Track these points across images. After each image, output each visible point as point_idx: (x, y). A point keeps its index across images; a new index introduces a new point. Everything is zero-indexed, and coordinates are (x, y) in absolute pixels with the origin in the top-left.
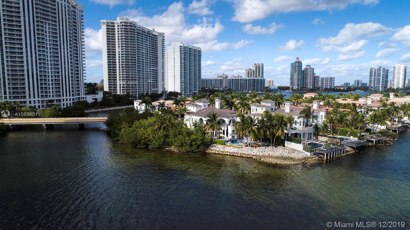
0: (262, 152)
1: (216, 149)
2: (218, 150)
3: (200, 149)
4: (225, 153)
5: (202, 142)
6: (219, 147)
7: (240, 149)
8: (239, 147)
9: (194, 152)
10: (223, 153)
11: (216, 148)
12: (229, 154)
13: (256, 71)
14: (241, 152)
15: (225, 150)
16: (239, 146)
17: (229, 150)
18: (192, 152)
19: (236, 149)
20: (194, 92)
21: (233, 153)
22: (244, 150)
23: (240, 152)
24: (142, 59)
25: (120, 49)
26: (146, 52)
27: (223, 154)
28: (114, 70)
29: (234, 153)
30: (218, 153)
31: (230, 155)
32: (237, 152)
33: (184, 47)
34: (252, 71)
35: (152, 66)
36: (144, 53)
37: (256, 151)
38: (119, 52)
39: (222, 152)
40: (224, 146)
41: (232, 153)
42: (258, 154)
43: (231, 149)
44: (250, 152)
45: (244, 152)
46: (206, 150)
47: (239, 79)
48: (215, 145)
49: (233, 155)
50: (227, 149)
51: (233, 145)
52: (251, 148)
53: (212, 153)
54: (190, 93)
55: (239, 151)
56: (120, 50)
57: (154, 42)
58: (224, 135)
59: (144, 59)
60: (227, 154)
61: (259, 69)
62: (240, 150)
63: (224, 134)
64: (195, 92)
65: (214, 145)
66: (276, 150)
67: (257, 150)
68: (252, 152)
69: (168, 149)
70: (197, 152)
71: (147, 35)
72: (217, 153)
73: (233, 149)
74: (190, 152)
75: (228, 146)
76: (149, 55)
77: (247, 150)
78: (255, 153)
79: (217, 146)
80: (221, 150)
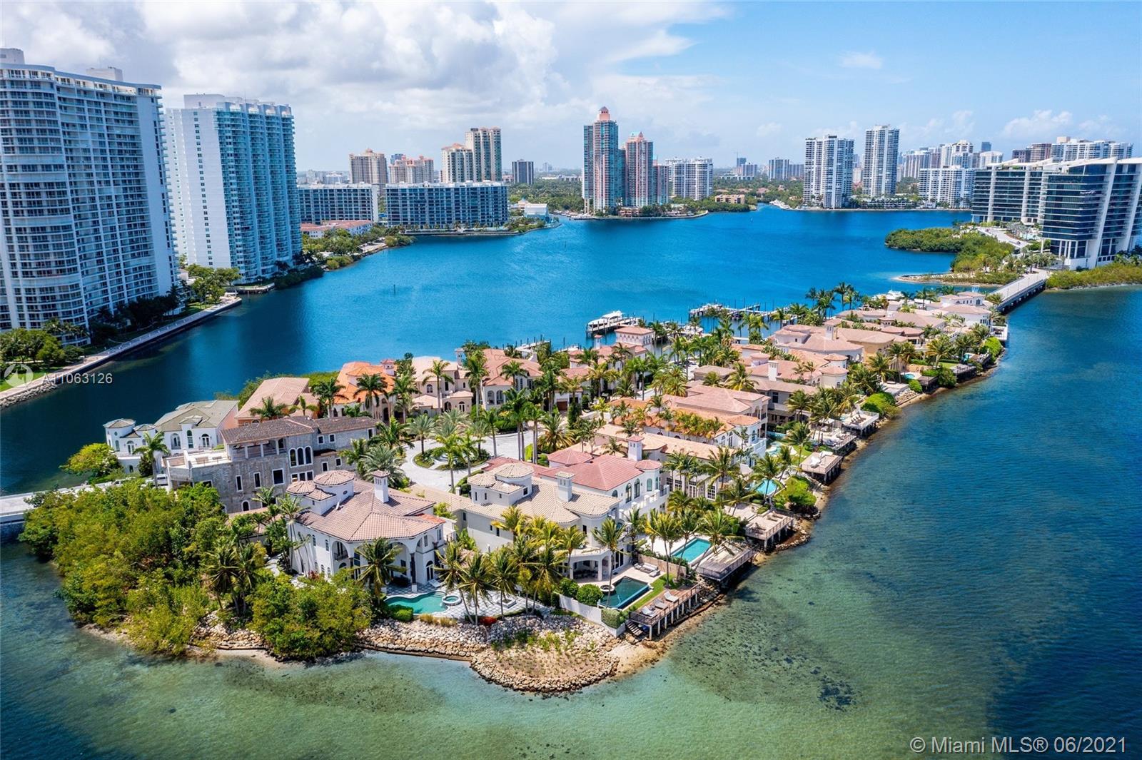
1: (388, 636)
4: (413, 645)
6: (396, 628)
7: (451, 632)
13: (478, 155)
14: (455, 641)
15: (413, 635)
17: (422, 635)
19: (439, 632)
20: (277, 259)
21: (433, 645)
22: (461, 635)
32: (444, 642)
33: (232, 114)
34: (464, 153)
39: (406, 643)
41: (431, 645)
43: (429, 631)
44: (475, 640)
47: (423, 190)
50: (418, 634)
52: (478, 627)
54: (265, 268)
55: (449, 638)
61: (487, 145)
62: (452, 634)
64: (281, 259)
68: (482, 639)
71: (96, 100)
73: (433, 631)
77: (469, 635)
80: (403, 637)
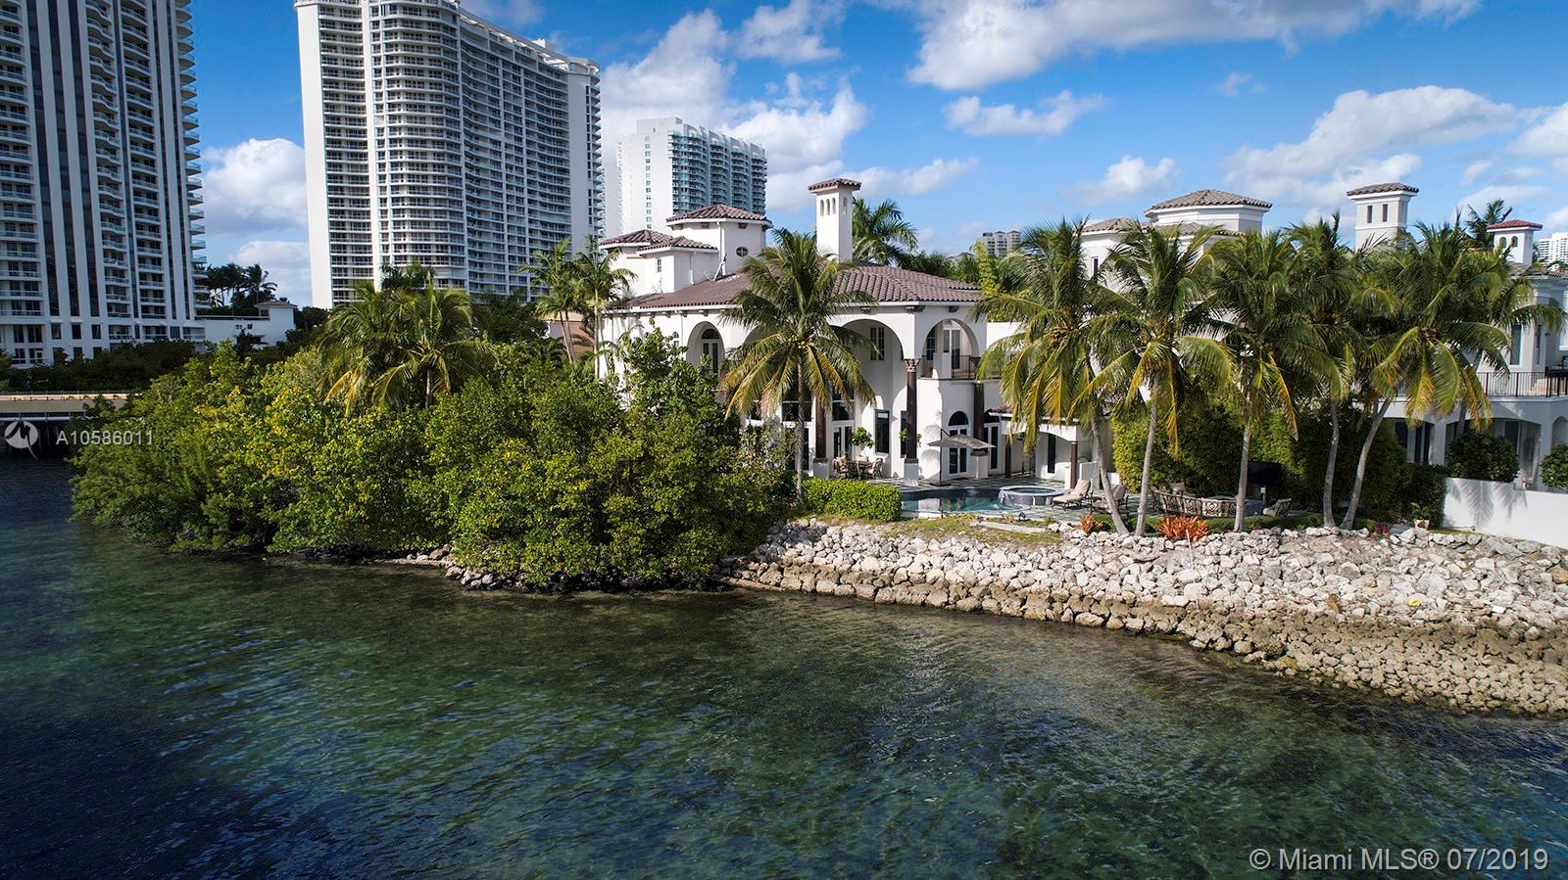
0: (1258, 577)
1: (819, 561)
2: (837, 562)
3: (674, 561)
4: (900, 594)
5: (700, 496)
6: (847, 540)
7: (1041, 554)
8: (1031, 541)
9: (626, 589)
10: (884, 595)
11: (819, 546)
12: (937, 599)
14: (1056, 582)
15: (904, 560)
16: (1029, 530)
17: (936, 561)
18: (611, 583)
19: (998, 556)
21: (976, 591)
22: (1078, 567)
23: (1042, 579)
24: (493, 172)
25: (387, 118)
26: (512, 142)
27: (886, 604)
28: (356, 214)
29: (987, 592)
30: (838, 590)
31: (949, 611)
32: (1015, 583)
33: (690, 139)
35: (544, 205)
36: (503, 145)
37: (1204, 573)
38: (380, 130)
39: (878, 583)
40: (888, 528)
41: (967, 588)
42: (1223, 597)
43: (958, 551)
44: (1138, 582)
45: (1082, 579)
46: (734, 566)
48: (814, 522)
49: (978, 611)
50: (921, 558)
51: (974, 523)
52: (1143, 541)
53: (789, 592)
55: (1038, 575)
56: (385, 124)
57: (549, 101)
58: (883, 457)
59: (503, 170)
60: (918, 599)
62: (1045, 561)
63: (883, 445)
65: (803, 522)
66: (1388, 562)
67: (1208, 560)
68: (1165, 581)
69: (421, 559)
70: (651, 585)
71: (515, 62)
72: (832, 594)
73: (973, 553)
74: (593, 588)
75: (931, 531)
76: (525, 157)
77: (1111, 566)
78: (1193, 592)
79: (830, 531)
80: (869, 564)
